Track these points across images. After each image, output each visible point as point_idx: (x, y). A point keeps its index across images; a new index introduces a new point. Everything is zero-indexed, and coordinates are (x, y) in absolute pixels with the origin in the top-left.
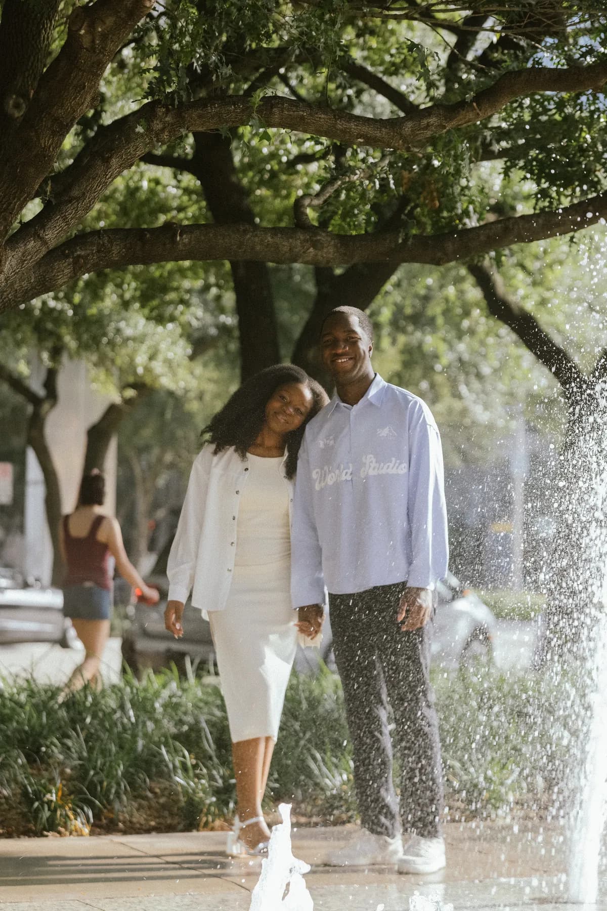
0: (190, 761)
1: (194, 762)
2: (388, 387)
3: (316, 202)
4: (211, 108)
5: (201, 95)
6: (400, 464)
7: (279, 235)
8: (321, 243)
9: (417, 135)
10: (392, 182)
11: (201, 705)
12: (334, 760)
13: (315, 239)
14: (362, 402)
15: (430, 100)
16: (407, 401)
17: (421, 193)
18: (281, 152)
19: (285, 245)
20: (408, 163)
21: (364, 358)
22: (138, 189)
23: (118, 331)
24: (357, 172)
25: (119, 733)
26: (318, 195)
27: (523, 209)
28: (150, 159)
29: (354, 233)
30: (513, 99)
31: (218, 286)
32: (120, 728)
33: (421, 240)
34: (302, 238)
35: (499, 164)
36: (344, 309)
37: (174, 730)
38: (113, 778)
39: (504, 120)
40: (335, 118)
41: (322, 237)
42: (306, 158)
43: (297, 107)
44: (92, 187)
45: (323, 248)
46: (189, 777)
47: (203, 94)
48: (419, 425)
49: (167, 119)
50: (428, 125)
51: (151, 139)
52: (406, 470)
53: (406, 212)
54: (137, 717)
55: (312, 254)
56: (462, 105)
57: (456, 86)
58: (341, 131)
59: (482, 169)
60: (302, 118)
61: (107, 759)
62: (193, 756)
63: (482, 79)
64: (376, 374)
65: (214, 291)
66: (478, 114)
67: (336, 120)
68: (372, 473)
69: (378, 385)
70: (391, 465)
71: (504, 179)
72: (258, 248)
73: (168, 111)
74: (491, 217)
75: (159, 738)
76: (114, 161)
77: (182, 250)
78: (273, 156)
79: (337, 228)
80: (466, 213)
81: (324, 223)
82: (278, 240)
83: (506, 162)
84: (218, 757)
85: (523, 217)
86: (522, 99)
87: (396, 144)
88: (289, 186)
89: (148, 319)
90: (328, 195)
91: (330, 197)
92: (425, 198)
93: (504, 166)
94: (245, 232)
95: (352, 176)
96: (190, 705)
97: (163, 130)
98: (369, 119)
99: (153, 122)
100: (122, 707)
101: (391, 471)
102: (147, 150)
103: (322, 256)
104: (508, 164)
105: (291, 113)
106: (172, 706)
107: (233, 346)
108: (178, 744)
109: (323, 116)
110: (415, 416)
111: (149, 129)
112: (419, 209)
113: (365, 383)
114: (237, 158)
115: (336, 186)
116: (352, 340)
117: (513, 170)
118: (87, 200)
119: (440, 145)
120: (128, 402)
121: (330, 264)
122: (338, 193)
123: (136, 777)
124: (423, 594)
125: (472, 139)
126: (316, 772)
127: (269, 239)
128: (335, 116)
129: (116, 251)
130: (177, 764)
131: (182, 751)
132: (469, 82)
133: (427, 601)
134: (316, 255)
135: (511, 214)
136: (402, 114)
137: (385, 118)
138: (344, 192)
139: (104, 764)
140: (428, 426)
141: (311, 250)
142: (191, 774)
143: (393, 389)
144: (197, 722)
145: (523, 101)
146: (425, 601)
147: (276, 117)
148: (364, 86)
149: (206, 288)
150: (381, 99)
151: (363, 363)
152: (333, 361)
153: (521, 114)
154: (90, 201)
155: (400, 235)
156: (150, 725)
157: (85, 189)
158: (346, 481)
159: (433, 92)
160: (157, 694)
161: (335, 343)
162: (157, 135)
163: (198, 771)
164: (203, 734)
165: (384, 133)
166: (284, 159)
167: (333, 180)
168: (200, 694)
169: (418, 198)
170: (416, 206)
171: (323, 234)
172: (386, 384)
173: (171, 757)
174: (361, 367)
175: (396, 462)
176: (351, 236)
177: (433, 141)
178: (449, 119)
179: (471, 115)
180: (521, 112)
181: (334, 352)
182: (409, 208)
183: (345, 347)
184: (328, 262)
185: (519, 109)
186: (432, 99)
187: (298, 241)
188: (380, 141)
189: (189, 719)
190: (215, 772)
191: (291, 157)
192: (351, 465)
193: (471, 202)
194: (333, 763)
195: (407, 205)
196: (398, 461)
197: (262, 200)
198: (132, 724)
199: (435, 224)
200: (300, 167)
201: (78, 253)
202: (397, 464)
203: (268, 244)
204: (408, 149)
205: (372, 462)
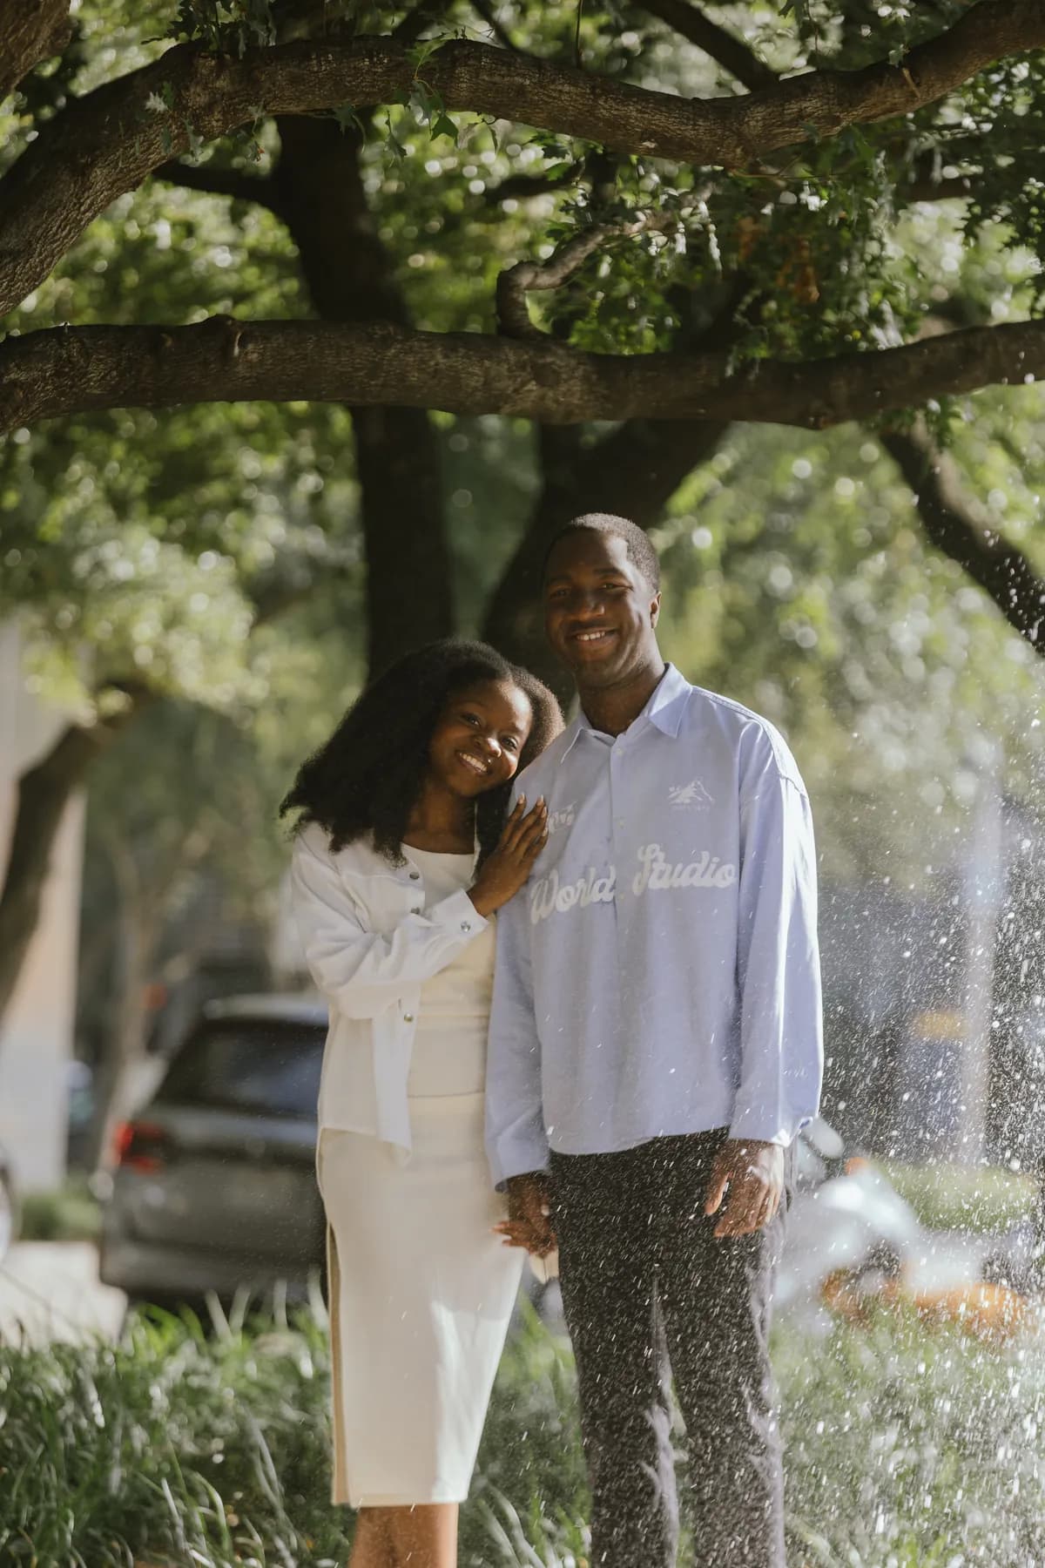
0: (226, 1518)
1: (235, 1520)
2: (695, 694)
3: (545, 279)
4: (319, 62)
5: (297, 34)
6: (719, 866)
7: (462, 351)
8: (554, 371)
9: (775, 136)
10: (714, 240)
11: (255, 1393)
12: (548, 1524)
13: (541, 361)
14: (635, 727)
15: (810, 62)
16: (735, 726)
17: (779, 268)
18: (470, 171)
19: (473, 373)
20: (755, 198)
21: (641, 629)
22: (147, 242)
23: (99, 566)
24: (640, 215)
25: (70, 1450)
26: (550, 264)
27: (1007, 309)
28: (176, 174)
29: (626, 352)
30: (993, 63)
31: (319, 469)
32: (72, 1439)
33: (779, 370)
34: (512, 358)
35: (955, 210)
36: (596, 520)
37: (190, 1448)
38: (51, 1548)
39: (969, 110)
40: (593, 93)
41: (556, 359)
42: (524, 186)
43: (509, 65)
44: (47, 231)
45: (558, 383)
46: (222, 1556)
47: (300, 32)
48: (762, 780)
49: (219, 84)
50: (801, 116)
51: (182, 126)
52: (732, 880)
53: (743, 307)
54: (111, 1415)
55: (533, 396)
56: (879, 71)
57: (866, 31)
58: (607, 121)
59: (916, 220)
60: (521, 90)
61: (41, 1505)
62: (230, 1507)
63: (924, 18)
64: (667, 666)
65: (309, 482)
66: (913, 95)
67: (597, 97)
68: (655, 884)
69: (671, 688)
70: (701, 867)
71: (966, 243)
72: (414, 377)
73: (221, 67)
74: (934, 328)
75: (159, 1464)
76: (99, 175)
77: (245, 378)
78: (453, 178)
79: (586, 341)
80: (876, 316)
81: (562, 325)
82: (457, 361)
83: (970, 206)
84: (289, 1511)
85: (1006, 328)
86: (1011, 66)
87: (729, 156)
88: (485, 247)
89: (164, 539)
90: (573, 265)
91: (577, 269)
92: (789, 278)
93: (968, 215)
94: (386, 342)
95: (628, 225)
96: (229, 1394)
97: (209, 108)
98: (669, 97)
99: (187, 89)
100: (78, 1393)
101: (698, 881)
102: (171, 151)
103: (557, 401)
104: (977, 210)
105: (497, 79)
106: (188, 1395)
107: (353, 595)
108: (198, 1478)
109: (567, 88)
110: (754, 759)
111: (178, 105)
112: (773, 305)
113: (644, 685)
114: (373, 181)
115: (591, 246)
116: (614, 592)
117: (987, 223)
118: (35, 260)
119: (825, 162)
120: (110, 721)
121: (574, 420)
122: (593, 261)
123: (104, 1549)
124: (764, 1154)
125: (896, 151)
126: (507, 1550)
127: (439, 358)
128: (593, 88)
129: (96, 374)
130: (199, 1522)
131: (209, 1495)
132: (895, 25)
133: (772, 1171)
134: (542, 398)
135: (977, 321)
136: (741, 90)
137: (705, 96)
138: (608, 259)
139: (33, 1518)
140: (783, 782)
141: (532, 386)
142: (227, 1544)
143: (705, 698)
144: (244, 1433)
145: (1014, 71)
146: (768, 1171)
147: (464, 87)
148: (660, 27)
149: (293, 472)
150: (696, 56)
151: (637, 641)
152: (572, 638)
153: (1008, 99)
154: (42, 262)
155: (731, 358)
156: (139, 1435)
157: (32, 234)
158: (602, 902)
159: (814, 43)
160: (156, 1369)
161: (575, 598)
162: (196, 118)
163: (241, 1540)
164: (256, 1458)
165: (702, 130)
166: (477, 187)
167: (583, 233)
168: (252, 1369)
169: (773, 278)
170: (766, 297)
171: (561, 352)
172: (691, 687)
173: (182, 1506)
174: (633, 650)
175: (710, 862)
176: (622, 358)
177: (809, 152)
178: (849, 103)
179: (897, 96)
180: (1007, 94)
181: (572, 618)
182: (748, 299)
183: (596, 608)
184: (569, 414)
185: (1003, 87)
186: (813, 58)
187: (504, 366)
188: (691, 147)
189: (224, 1425)
190: (280, 1544)
191: (495, 181)
192: (612, 868)
193: (888, 291)
194: (544, 1531)
195: (745, 292)
196: (716, 860)
197: (423, 277)
198: (99, 1430)
199: (806, 340)
200: (510, 206)
201: (12, 376)
202: (713, 867)
203: (436, 371)
204: (754, 169)
205: (655, 860)
